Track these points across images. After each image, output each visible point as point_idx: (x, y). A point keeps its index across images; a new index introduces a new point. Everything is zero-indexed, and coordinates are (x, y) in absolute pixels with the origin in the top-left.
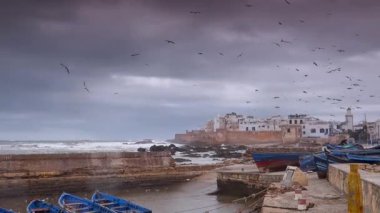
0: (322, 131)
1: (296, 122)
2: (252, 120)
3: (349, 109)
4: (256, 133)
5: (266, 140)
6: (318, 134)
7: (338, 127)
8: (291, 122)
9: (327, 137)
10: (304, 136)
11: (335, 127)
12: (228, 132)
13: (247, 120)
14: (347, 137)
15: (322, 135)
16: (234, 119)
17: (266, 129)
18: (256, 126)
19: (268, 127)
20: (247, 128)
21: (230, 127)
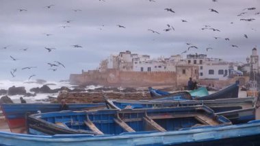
0: (221, 72)
1: (195, 62)
2: (147, 59)
3: (255, 49)
4: (152, 74)
5: (163, 82)
6: (216, 76)
7: (239, 68)
8: (189, 62)
9: (226, 79)
10: (200, 77)
11: (236, 69)
12: (121, 72)
13: (142, 60)
14: (247, 79)
15: (221, 77)
16: (128, 58)
17: (162, 69)
18: (152, 66)
19: (165, 68)
20: (142, 69)
21: (124, 67)
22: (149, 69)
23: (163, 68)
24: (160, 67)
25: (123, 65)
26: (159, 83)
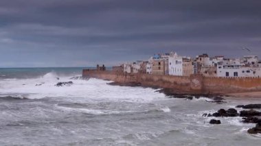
17: (251, 75)
18: (239, 71)
19: (254, 72)
20: (227, 74)
21: (206, 72)
22: (236, 74)
23: (252, 72)
24: (248, 72)
25: (205, 70)
26: (250, 89)
